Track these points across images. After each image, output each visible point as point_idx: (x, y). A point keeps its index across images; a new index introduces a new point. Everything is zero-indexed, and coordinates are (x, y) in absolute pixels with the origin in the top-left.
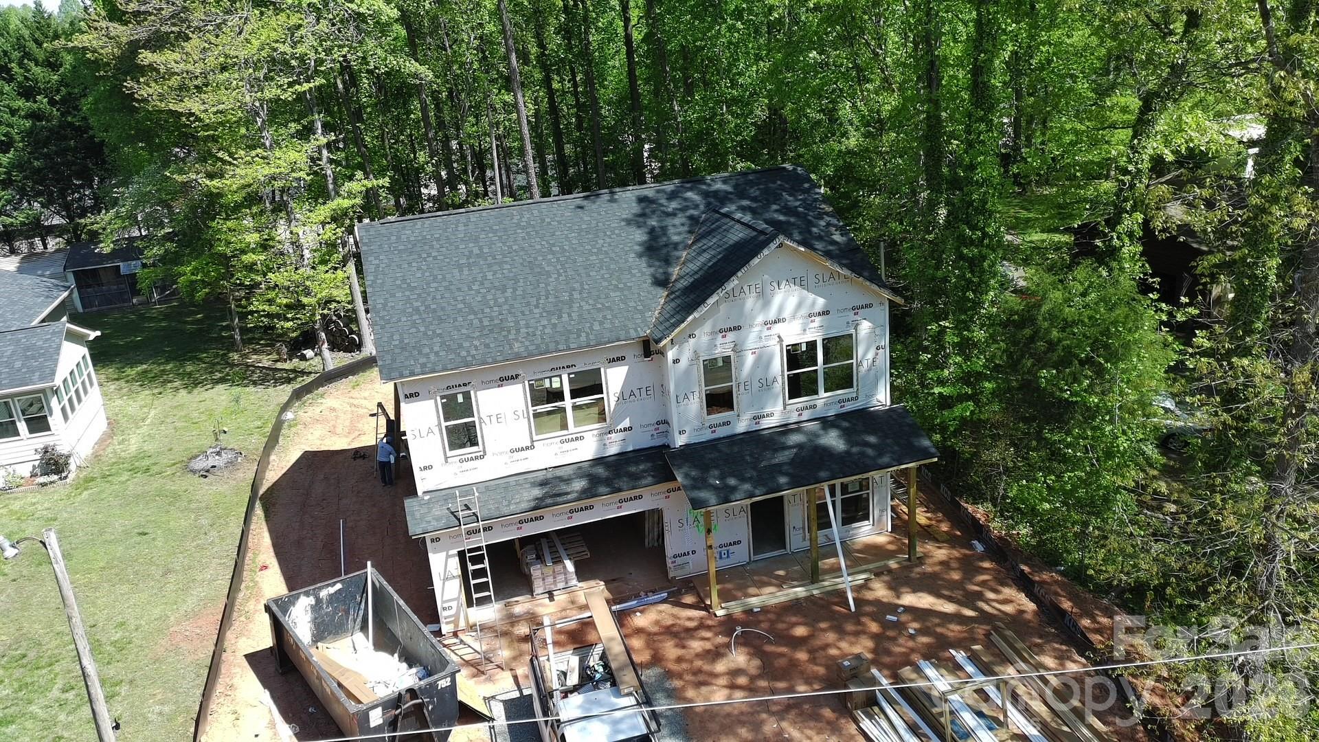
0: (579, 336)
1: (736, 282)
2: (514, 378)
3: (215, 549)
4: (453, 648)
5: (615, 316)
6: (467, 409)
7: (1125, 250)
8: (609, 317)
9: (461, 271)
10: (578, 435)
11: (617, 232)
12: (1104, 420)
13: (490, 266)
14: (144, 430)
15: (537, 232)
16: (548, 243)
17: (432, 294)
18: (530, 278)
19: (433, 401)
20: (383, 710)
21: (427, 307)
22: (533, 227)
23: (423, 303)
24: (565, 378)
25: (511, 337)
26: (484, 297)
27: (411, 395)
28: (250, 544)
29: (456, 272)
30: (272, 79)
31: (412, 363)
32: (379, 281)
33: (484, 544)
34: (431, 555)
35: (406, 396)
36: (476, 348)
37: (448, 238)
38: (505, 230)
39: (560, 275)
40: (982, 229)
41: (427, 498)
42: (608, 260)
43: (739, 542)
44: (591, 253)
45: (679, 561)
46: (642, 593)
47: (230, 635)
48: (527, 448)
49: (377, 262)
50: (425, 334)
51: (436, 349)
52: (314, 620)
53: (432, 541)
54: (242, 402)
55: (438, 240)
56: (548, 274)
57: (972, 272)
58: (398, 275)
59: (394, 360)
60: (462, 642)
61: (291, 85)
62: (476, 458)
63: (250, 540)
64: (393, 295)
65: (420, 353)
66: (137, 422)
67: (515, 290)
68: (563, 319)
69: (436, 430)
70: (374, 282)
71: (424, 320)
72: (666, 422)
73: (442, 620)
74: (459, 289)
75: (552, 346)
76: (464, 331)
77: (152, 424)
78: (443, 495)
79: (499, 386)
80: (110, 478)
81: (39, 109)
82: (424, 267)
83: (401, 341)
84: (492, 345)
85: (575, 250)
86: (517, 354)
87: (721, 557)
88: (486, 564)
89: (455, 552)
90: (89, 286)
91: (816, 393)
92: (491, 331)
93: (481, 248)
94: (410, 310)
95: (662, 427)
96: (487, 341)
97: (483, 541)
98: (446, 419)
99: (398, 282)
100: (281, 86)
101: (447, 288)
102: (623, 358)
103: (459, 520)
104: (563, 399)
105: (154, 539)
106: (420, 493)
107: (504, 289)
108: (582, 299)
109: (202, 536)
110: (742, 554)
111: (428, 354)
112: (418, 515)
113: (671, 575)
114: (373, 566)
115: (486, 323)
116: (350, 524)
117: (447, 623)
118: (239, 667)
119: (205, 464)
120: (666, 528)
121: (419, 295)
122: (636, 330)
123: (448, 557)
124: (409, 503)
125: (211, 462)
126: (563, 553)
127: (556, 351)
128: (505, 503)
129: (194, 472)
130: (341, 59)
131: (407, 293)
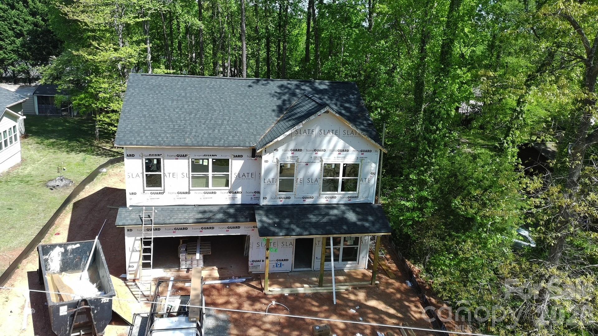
0: (220, 141)
1: (301, 126)
2: (184, 156)
3: (39, 222)
4: (130, 287)
5: (241, 135)
6: (158, 168)
7: (510, 150)
8: (238, 135)
9: (172, 102)
10: (214, 191)
11: (255, 97)
12: (483, 230)
13: (187, 102)
14: (36, 165)
15: (216, 91)
16: (220, 96)
17: (154, 110)
18: (205, 111)
19: (141, 160)
20: (68, 308)
21: (150, 115)
22: (215, 88)
23: (149, 113)
24: (210, 161)
25: (186, 136)
26: (180, 115)
27: (130, 155)
28: (56, 222)
29: (170, 102)
30: (127, 14)
31: (133, 139)
32: (130, 100)
33: (152, 237)
34: (126, 237)
35: (128, 156)
36: (167, 138)
37: (172, 87)
38: (201, 88)
39: (220, 112)
40: (437, 126)
41: (130, 209)
42: (246, 109)
43: (287, 260)
44: (239, 104)
45: (255, 264)
46: (233, 277)
47: (24, 261)
48: (186, 193)
49: (133, 91)
50: (144, 127)
51: (147, 135)
52: (62, 260)
53: (128, 230)
54: (86, 161)
55: (166, 86)
56: (215, 111)
57: (429, 146)
58: (141, 99)
59: (124, 136)
60: (136, 284)
61: (135, 18)
62: (160, 193)
63: (57, 220)
64: (135, 107)
65: (138, 135)
66: (34, 161)
67: (196, 115)
68: (215, 132)
69: (141, 175)
70: (128, 100)
71: (146, 121)
72: (259, 193)
73: (128, 272)
74: (168, 110)
75: (205, 143)
76: (164, 129)
77: (41, 163)
78: (138, 208)
79: (176, 159)
80: (9, 183)
81: (37, 22)
82: (155, 98)
83: (131, 128)
84: (175, 138)
85: (232, 102)
86: (187, 144)
87: (277, 266)
88: (152, 246)
89: (139, 238)
90: (43, 104)
91: (337, 191)
92: (178, 131)
93: (186, 94)
94: (141, 115)
95: (257, 195)
96: (174, 135)
97: (153, 235)
98: (146, 171)
99: (140, 102)
100: (130, 17)
101: (163, 109)
102: (241, 156)
103: (142, 222)
104: (208, 171)
105: (13, 212)
106: (128, 206)
107: (191, 113)
108: (228, 124)
109: (36, 215)
110: (288, 266)
111: (142, 136)
112: (123, 216)
113: (250, 270)
114: (98, 239)
115: (176, 127)
116: (109, 222)
117: (130, 274)
118: (22, 277)
119: (54, 184)
120: (250, 246)
121: (148, 109)
122: (249, 143)
123: (136, 240)
124: (121, 210)
125: (58, 183)
126: (198, 250)
127: (206, 146)
128: (168, 218)
129: (47, 186)
130: (159, 9)
131: (142, 107)
